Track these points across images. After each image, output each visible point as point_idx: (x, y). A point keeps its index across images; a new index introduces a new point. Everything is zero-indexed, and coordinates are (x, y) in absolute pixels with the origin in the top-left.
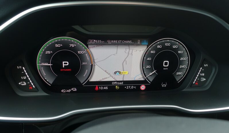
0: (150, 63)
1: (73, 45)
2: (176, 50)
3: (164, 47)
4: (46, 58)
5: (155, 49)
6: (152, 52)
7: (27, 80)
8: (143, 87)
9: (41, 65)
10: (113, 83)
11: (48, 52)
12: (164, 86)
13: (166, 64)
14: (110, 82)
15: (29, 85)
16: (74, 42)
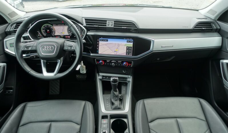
0: (69, 30)
4: (43, 29)
7: (39, 35)
9: (42, 31)
11: (44, 28)
12: (75, 36)
14: (60, 35)
15: (40, 36)
16: (50, 25)
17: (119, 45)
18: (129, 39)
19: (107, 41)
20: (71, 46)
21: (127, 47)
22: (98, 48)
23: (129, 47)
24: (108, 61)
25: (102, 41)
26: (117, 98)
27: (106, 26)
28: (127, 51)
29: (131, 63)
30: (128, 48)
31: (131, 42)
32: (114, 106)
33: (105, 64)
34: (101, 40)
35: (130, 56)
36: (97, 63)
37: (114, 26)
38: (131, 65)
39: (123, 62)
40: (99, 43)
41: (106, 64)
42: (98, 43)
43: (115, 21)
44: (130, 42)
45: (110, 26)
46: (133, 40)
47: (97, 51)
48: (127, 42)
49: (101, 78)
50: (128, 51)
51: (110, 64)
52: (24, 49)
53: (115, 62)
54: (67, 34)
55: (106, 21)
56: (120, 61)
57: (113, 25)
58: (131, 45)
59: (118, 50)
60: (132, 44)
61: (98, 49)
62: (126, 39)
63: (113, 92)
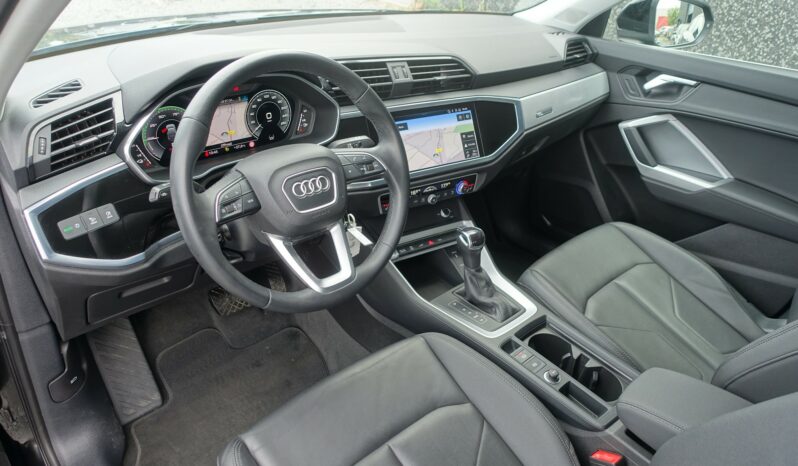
0: (253, 118)
1: (176, 114)
2: (275, 100)
3: (264, 100)
4: (152, 133)
5: (256, 103)
6: (254, 106)
7: (143, 158)
8: (252, 144)
9: (147, 140)
10: (222, 146)
11: (153, 125)
12: (272, 138)
13: (269, 116)
14: (219, 145)
15: (145, 162)
16: (177, 110)
17: (440, 134)
18: (462, 111)
19: (405, 127)
20: (368, 163)
21: (462, 134)
23: (467, 134)
24: (414, 192)
27: (389, 79)
28: (466, 146)
29: (471, 180)
30: (466, 138)
31: (467, 116)
32: (499, 313)
35: (477, 158)
36: (383, 209)
37: (415, 77)
38: (473, 188)
39: (453, 185)
41: (411, 202)
43: (410, 63)
44: (464, 118)
45: (402, 79)
46: (470, 112)
48: (459, 120)
50: (469, 147)
51: (420, 200)
52: (222, 214)
53: (435, 188)
54: (246, 134)
55: (385, 64)
56: (446, 182)
57: (410, 74)
58: (469, 125)
59: (441, 150)
60: (471, 121)
62: (454, 112)
63: (474, 275)
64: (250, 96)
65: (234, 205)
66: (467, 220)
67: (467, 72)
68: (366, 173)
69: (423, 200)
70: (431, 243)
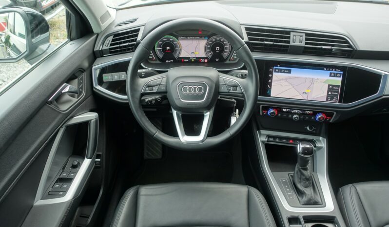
0: (209, 48)
1: (171, 40)
2: (223, 42)
3: (216, 40)
4: (159, 46)
5: (211, 41)
6: (210, 43)
7: (152, 56)
8: (206, 61)
9: (157, 49)
10: (191, 58)
11: (160, 43)
12: (217, 60)
13: (218, 49)
14: (189, 58)
15: (153, 58)
16: (172, 38)
17: (312, 81)
18: (335, 71)
19: (289, 72)
20: (235, 86)
21: (329, 85)
22: (271, 86)
23: (333, 86)
24: (285, 110)
25: (278, 72)
26: (307, 183)
27: (289, 42)
28: (330, 93)
29: (331, 115)
30: (331, 88)
31: (339, 75)
32: (304, 199)
33: (279, 115)
34: (277, 70)
35: (335, 102)
36: (263, 113)
37: (306, 43)
38: (330, 120)
39: (315, 113)
40: (272, 77)
41: (282, 115)
42: (270, 75)
43: (307, 34)
44: (335, 75)
45: (297, 44)
46: (342, 73)
47: (268, 92)
48: (330, 76)
49: (264, 139)
50: (332, 94)
51: (288, 116)
52: (146, 90)
53: (300, 112)
54: (204, 55)
55: (289, 33)
56: (309, 111)
57: (304, 41)
58: (338, 81)
59: (309, 91)
60: (340, 79)
61: (271, 88)
62: (329, 70)
63: (300, 171)
64: (209, 37)
65: (154, 88)
66: (323, 137)
67: (350, 46)
68: (231, 91)
69: (290, 116)
70: (291, 141)
